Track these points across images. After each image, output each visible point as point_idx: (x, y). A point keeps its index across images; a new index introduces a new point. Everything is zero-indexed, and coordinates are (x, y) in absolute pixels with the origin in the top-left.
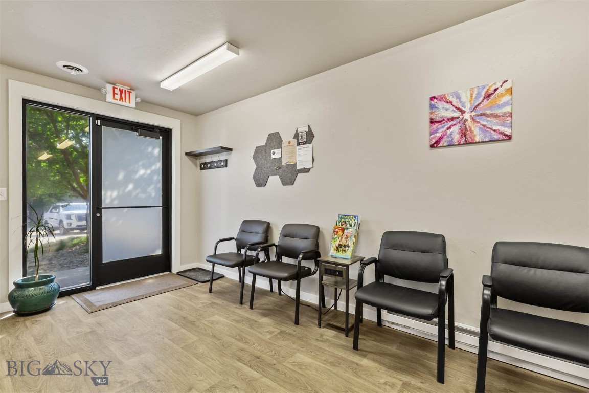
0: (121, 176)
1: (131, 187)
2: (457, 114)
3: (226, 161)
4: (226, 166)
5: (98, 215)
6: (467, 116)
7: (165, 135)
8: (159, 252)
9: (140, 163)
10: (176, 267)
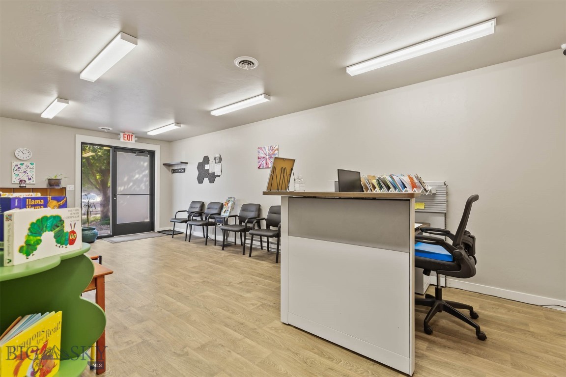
0: (126, 179)
1: (131, 184)
2: (265, 156)
3: (185, 169)
4: (185, 172)
5: (115, 198)
6: (267, 157)
7: (152, 154)
8: (148, 220)
9: (136, 171)
10: (157, 228)
